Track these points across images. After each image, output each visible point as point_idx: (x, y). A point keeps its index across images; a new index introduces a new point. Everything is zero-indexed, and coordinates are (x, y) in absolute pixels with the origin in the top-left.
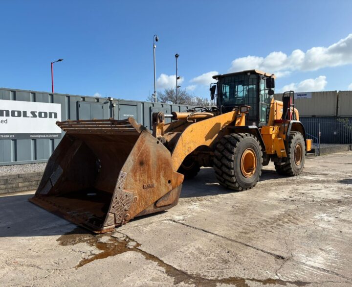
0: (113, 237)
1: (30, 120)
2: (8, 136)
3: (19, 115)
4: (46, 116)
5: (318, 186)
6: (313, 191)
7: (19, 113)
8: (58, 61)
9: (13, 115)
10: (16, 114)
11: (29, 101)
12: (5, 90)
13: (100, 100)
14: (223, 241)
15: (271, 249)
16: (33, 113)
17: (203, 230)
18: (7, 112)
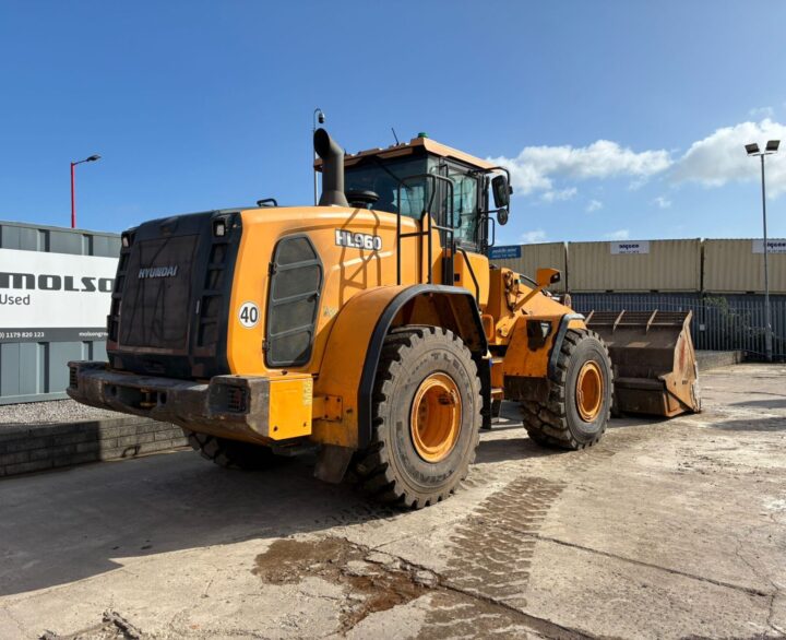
0: (372, 562)
1: (80, 297)
2: (30, 335)
3: (57, 286)
5: (725, 441)
6: (726, 452)
7: (57, 280)
8: (88, 160)
9: (43, 285)
10: (50, 283)
11: (80, 254)
12: (26, 227)
14: (618, 565)
15: (725, 577)
16: (87, 281)
17: (558, 541)
18: (30, 278)
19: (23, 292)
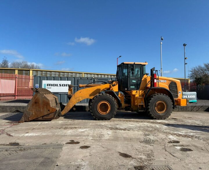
1: (59, 87)
3: (55, 86)
4: (65, 86)
7: (55, 85)
9: (53, 86)
11: (59, 80)
12: (51, 77)
13: (88, 79)
16: (60, 85)
18: (51, 84)
19: (50, 87)
